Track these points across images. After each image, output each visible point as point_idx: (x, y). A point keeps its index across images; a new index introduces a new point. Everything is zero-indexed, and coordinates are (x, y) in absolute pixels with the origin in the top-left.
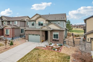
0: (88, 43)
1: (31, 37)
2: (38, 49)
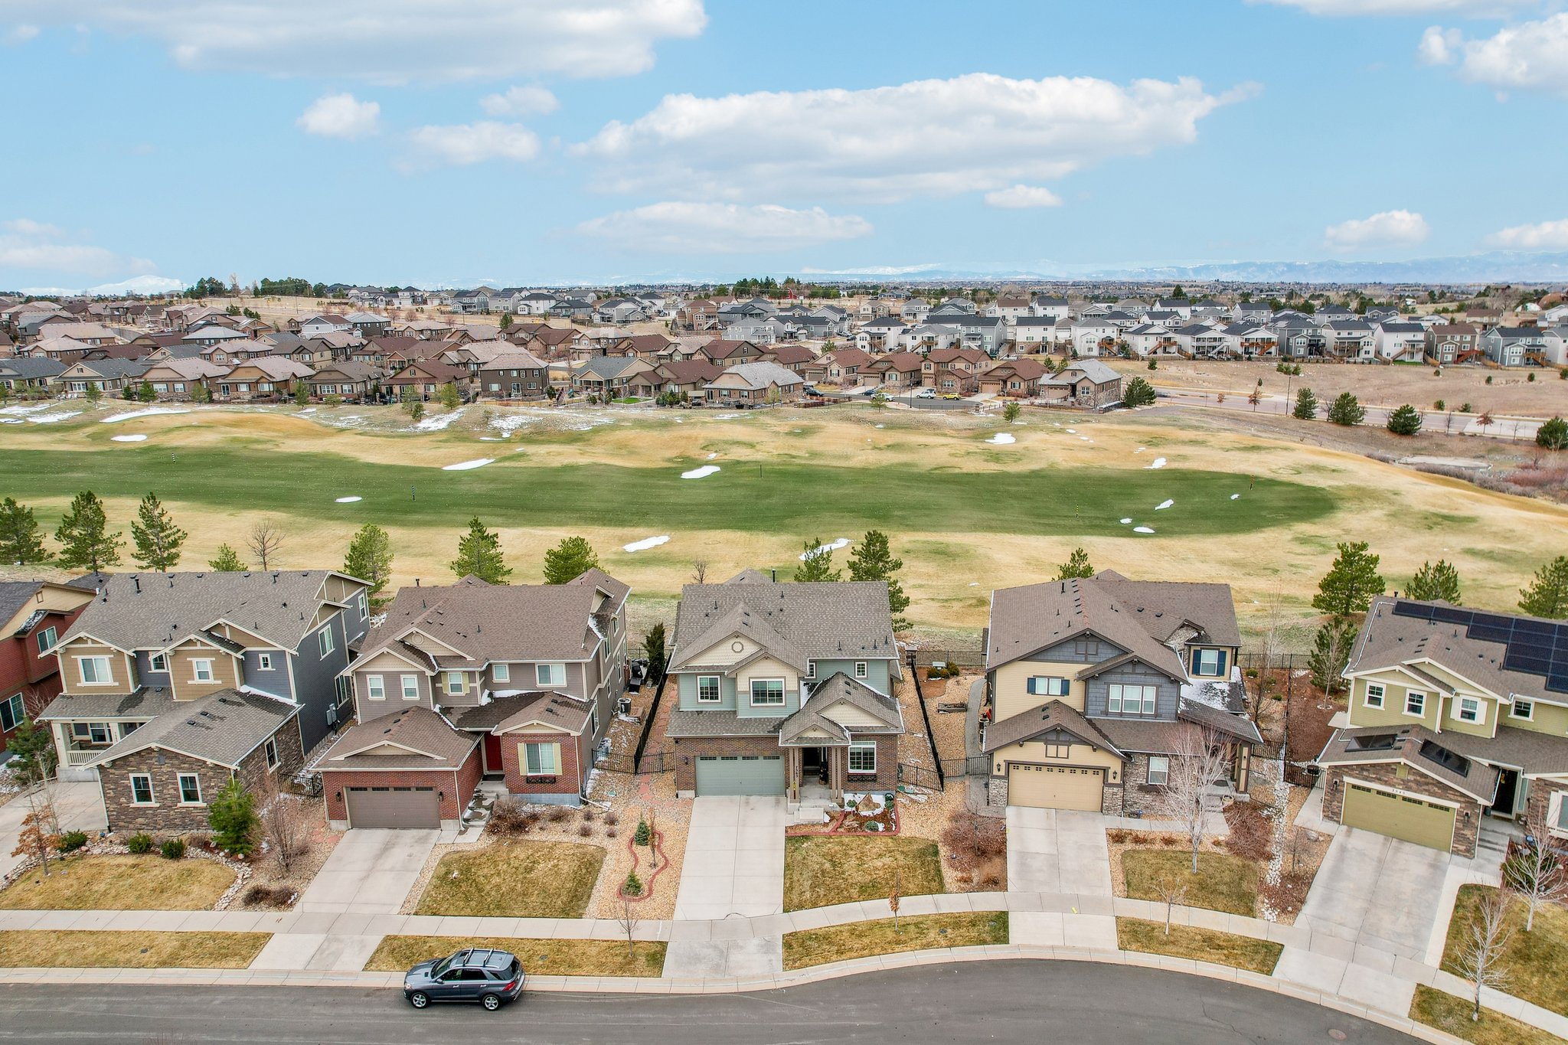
0: (997, 782)
1: (706, 770)
2: (806, 837)
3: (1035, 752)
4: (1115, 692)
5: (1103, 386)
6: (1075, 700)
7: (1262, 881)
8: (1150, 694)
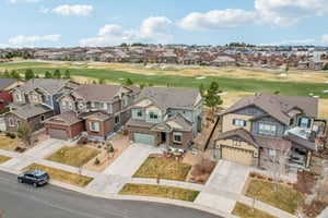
0: (218, 151)
2: (154, 158)
3: (229, 142)
4: (261, 127)
5: (317, 64)
6: (248, 128)
7: (303, 201)
8: (274, 128)
